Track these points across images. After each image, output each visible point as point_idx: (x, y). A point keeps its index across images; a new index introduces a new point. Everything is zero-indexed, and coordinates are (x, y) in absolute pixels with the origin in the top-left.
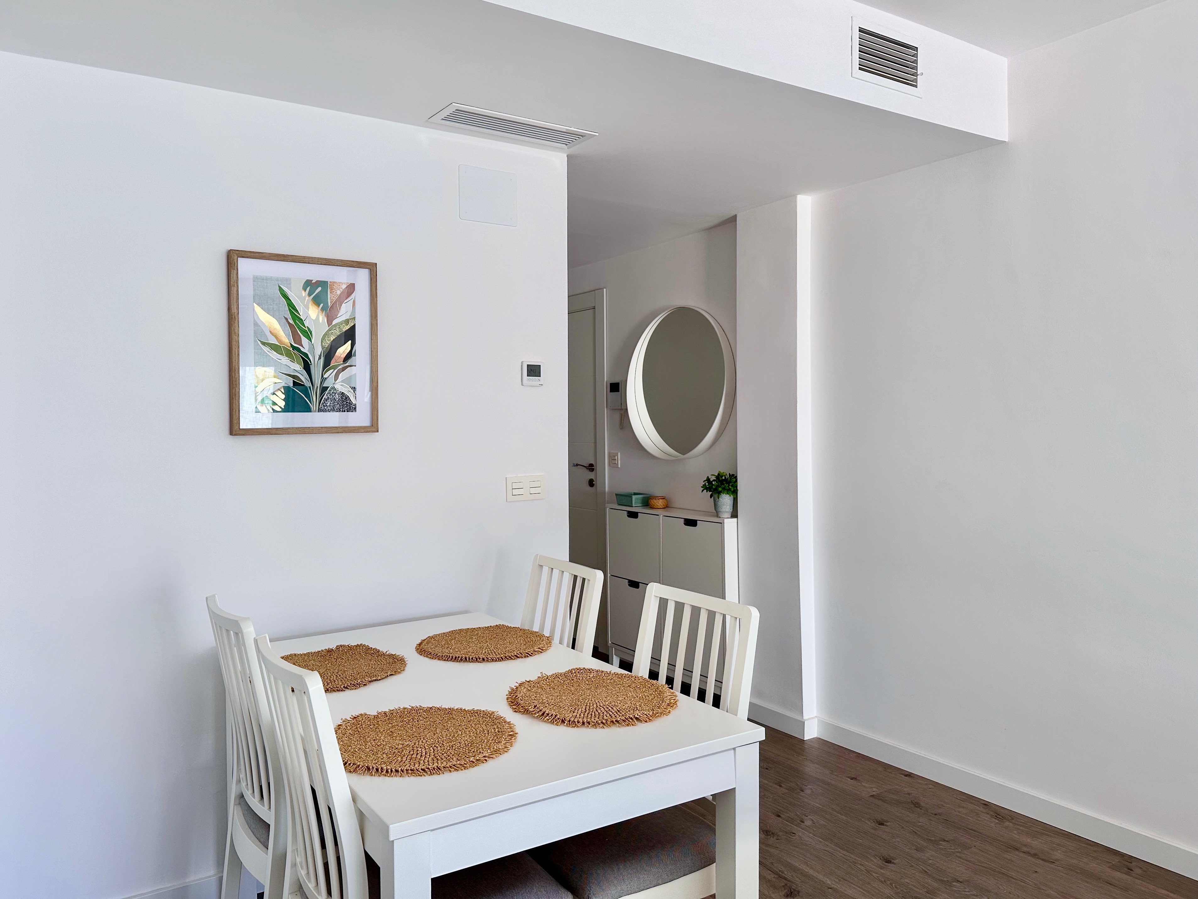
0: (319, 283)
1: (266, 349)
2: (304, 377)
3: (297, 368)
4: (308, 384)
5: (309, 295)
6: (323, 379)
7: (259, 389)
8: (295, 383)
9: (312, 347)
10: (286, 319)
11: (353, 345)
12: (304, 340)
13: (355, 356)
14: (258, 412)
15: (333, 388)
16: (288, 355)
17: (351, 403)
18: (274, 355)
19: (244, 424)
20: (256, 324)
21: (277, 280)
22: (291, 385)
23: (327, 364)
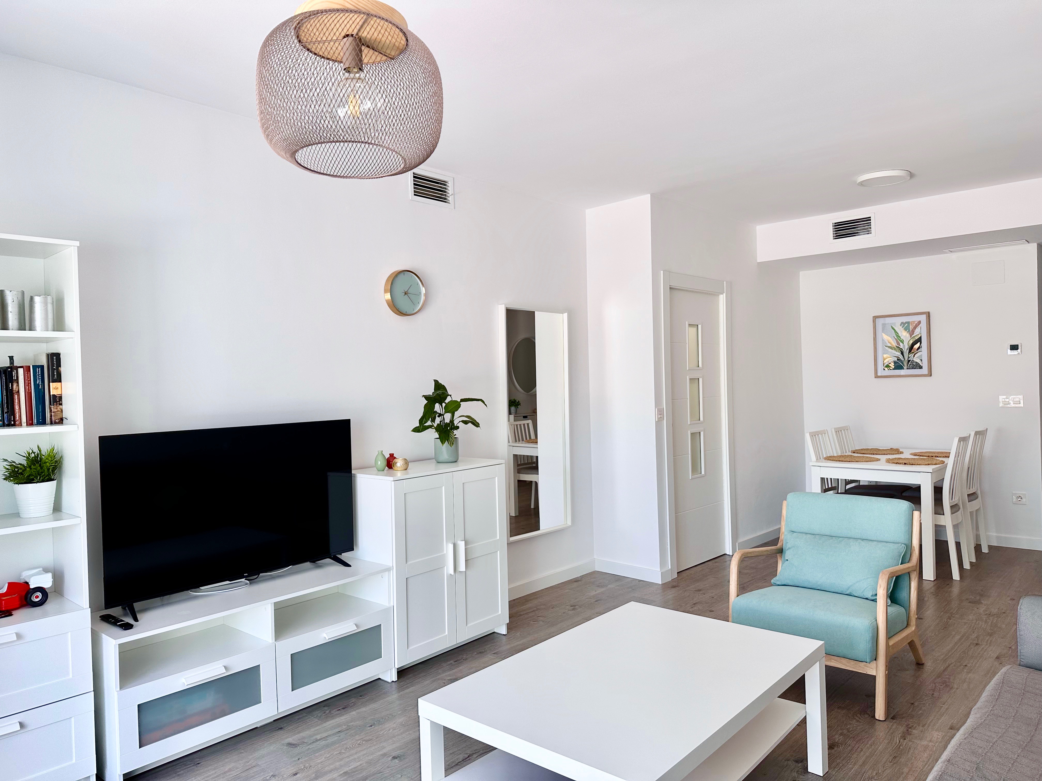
0: (906, 323)
1: (887, 348)
2: (901, 357)
3: (899, 354)
4: (903, 359)
5: (903, 327)
6: (909, 357)
7: (885, 362)
8: (898, 359)
9: (904, 346)
10: (894, 337)
11: (920, 344)
12: (901, 344)
13: (921, 347)
14: (884, 369)
15: (913, 360)
16: (895, 349)
17: (920, 366)
18: (890, 350)
19: (879, 374)
20: (883, 340)
21: (891, 324)
22: (896, 360)
23: (910, 351)
